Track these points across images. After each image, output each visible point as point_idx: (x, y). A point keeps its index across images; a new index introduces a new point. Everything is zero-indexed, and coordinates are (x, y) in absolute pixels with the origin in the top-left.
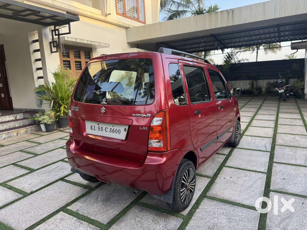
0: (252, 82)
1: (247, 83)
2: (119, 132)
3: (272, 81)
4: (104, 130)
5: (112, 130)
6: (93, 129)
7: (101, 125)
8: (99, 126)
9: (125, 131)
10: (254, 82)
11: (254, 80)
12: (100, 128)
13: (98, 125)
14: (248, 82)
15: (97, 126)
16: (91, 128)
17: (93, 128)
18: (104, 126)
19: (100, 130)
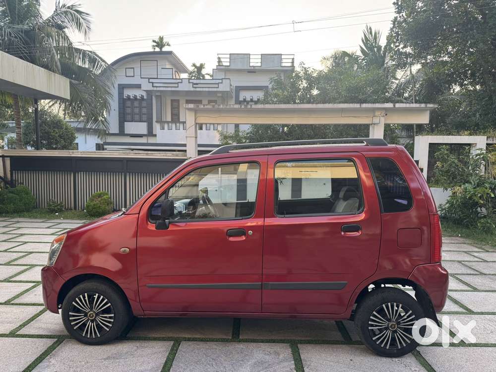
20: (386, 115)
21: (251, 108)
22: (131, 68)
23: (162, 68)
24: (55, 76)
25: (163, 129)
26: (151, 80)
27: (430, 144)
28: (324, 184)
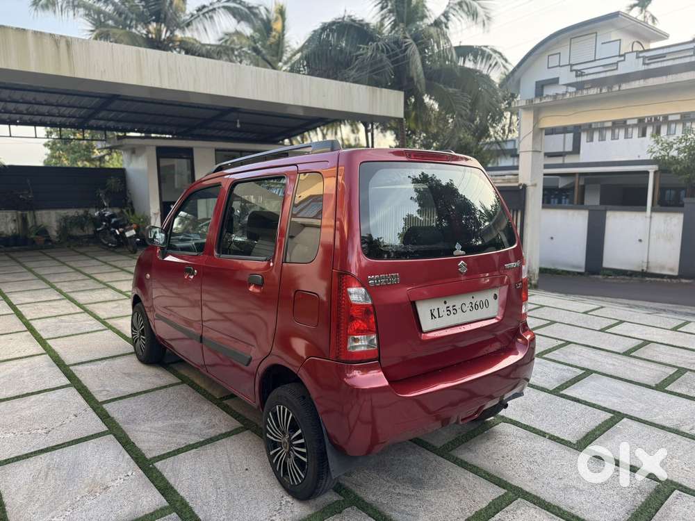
0: (22, 214)
1: (7, 217)
2: (486, 304)
3: (72, 213)
4: (459, 311)
5: (473, 306)
6: (437, 316)
7: (450, 303)
8: (447, 305)
9: (496, 299)
10: (26, 214)
11: (26, 209)
12: (451, 309)
13: (445, 303)
14: (10, 215)
15: (443, 307)
16: (432, 314)
17: (436, 314)
18: (456, 302)
19: (452, 313)
22: (557, 54)
23: (603, 43)
24: (381, 91)
25: (592, 140)
26: (575, 68)
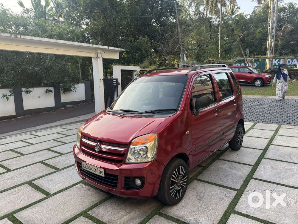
20: (104, 53)
21: (20, 38)
27: (121, 70)
28: (39, 97)
